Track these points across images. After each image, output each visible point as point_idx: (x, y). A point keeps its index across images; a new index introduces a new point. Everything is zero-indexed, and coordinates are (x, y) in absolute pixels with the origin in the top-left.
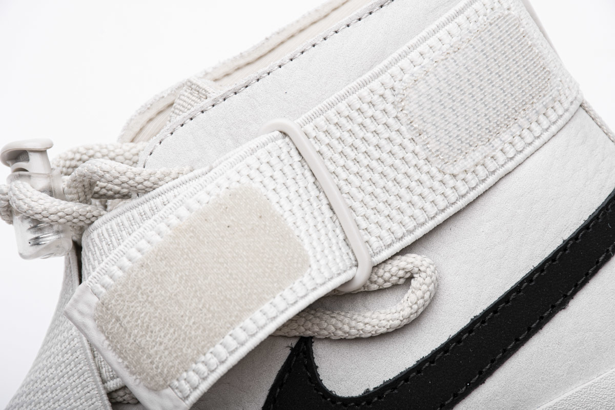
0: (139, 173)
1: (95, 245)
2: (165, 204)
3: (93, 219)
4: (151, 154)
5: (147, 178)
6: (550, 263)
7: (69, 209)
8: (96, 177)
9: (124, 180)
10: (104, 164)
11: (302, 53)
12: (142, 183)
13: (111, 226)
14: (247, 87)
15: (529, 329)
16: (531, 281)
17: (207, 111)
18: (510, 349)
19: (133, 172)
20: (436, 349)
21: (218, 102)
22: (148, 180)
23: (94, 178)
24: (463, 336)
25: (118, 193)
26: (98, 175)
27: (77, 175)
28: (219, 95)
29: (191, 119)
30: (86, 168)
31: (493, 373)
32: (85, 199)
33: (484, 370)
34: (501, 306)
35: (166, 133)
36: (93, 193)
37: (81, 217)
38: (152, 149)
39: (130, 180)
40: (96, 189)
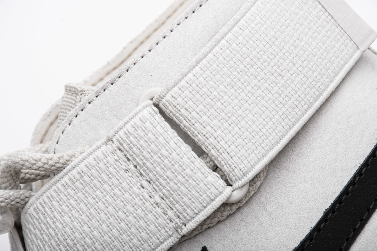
0: (51, 158)
1: (33, 217)
2: (79, 173)
3: (27, 200)
4: (57, 143)
5: (58, 161)
6: (372, 158)
7: (7, 195)
8: (19, 167)
9: (40, 165)
10: (23, 156)
11: (157, 44)
12: (54, 166)
13: (43, 200)
14: (120, 77)
15: (369, 210)
16: (361, 175)
17: (93, 102)
18: (358, 227)
19: (46, 158)
20: (303, 239)
21: (100, 93)
22: (58, 163)
23: (17, 167)
24: (321, 225)
25: (39, 175)
26: (20, 164)
27: (4, 167)
28: (100, 88)
29: (82, 110)
30: (10, 161)
31: (349, 248)
32: (15, 185)
33: (343, 247)
34: (344, 197)
35: (65, 125)
36: (20, 179)
37: (17, 199)
38: (58, 139)
39: (45, 164)
40: (22, 175)
